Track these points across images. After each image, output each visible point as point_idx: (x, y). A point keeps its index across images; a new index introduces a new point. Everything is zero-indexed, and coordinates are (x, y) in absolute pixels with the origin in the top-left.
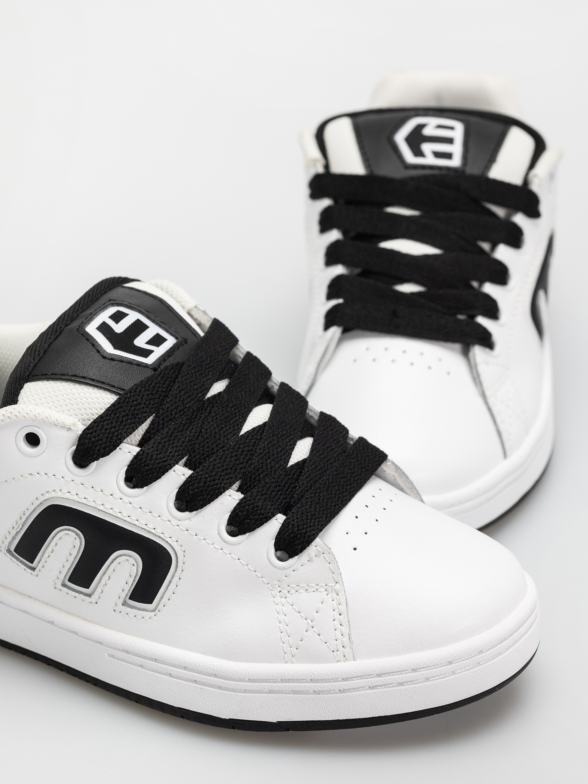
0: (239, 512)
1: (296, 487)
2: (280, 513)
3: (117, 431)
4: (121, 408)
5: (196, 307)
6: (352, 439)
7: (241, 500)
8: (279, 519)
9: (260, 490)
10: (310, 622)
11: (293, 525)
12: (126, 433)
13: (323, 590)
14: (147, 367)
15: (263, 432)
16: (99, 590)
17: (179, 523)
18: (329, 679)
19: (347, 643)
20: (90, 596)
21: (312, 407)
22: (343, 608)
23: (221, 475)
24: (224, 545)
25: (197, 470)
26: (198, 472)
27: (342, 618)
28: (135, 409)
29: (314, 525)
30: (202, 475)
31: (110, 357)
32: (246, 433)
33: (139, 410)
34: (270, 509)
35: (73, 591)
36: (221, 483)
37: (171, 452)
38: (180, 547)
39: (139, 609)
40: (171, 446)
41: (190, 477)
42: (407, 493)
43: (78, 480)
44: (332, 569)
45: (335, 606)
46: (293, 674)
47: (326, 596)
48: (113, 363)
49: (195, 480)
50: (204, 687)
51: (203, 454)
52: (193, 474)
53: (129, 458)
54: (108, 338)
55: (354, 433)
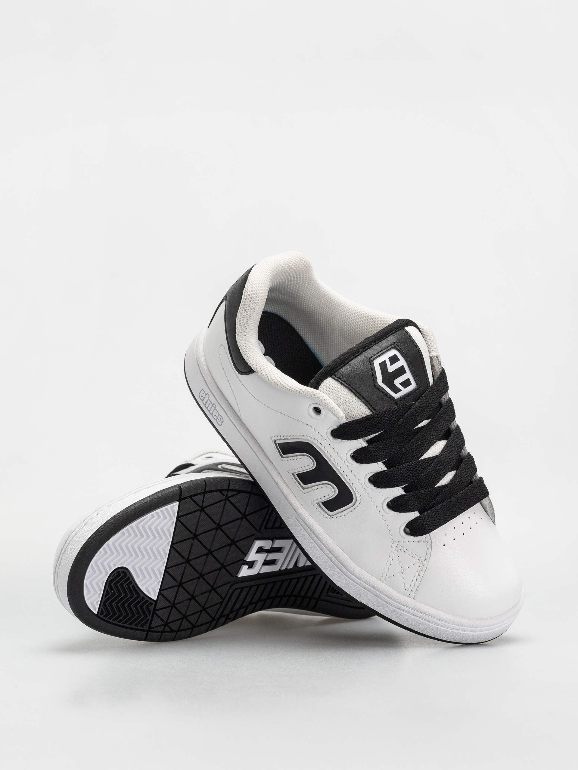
0: (398, 500)
1: (433, 499)
2: (418, 511)
3: (361, 432)
4: (369, 421)
5: (437, 357)
6: (476, 477)
7: (402, 495)
8: (416, 514)
9: (415, 494)
10: (402, 570)
11: (420, 522)
12: (365, 435)
13: (417, 559)
14: (393, 400)
15: (433, 462)
16: (309, 490)
17: (366, 488)
18: (396, 601)
19: (414, 590)
20: (303, 488)
21: (466, 448)
22: (422, 573)
23: (399, 478)
24: (381, 510)
25: (389, 470)
26: (389, 471)
27: (419, 577)
28: (375, 424)
29: (431, 527)
30: (390, 473)
31: (378, 387)
32: (423, 459)
33: (377, 426)
34: (414, 508)
35: (296, 480)
36: (397, 482)
37: (381, 454)
38: (360, 499)
39: (323, 510)
40: (383, 451)
41: (384, 471)
42: (489, 514)
43: (329, 441)
44: (427, 553)
45: (419, 570)
46: (380, 588)
47: (417, 562)
48: (378, 391)
49: (385, 474)
50: (335, 566)
51: (397, 461)
52: (386, 470)
53: (360, 446)
54: (382, 374)
55: (479, 474)
